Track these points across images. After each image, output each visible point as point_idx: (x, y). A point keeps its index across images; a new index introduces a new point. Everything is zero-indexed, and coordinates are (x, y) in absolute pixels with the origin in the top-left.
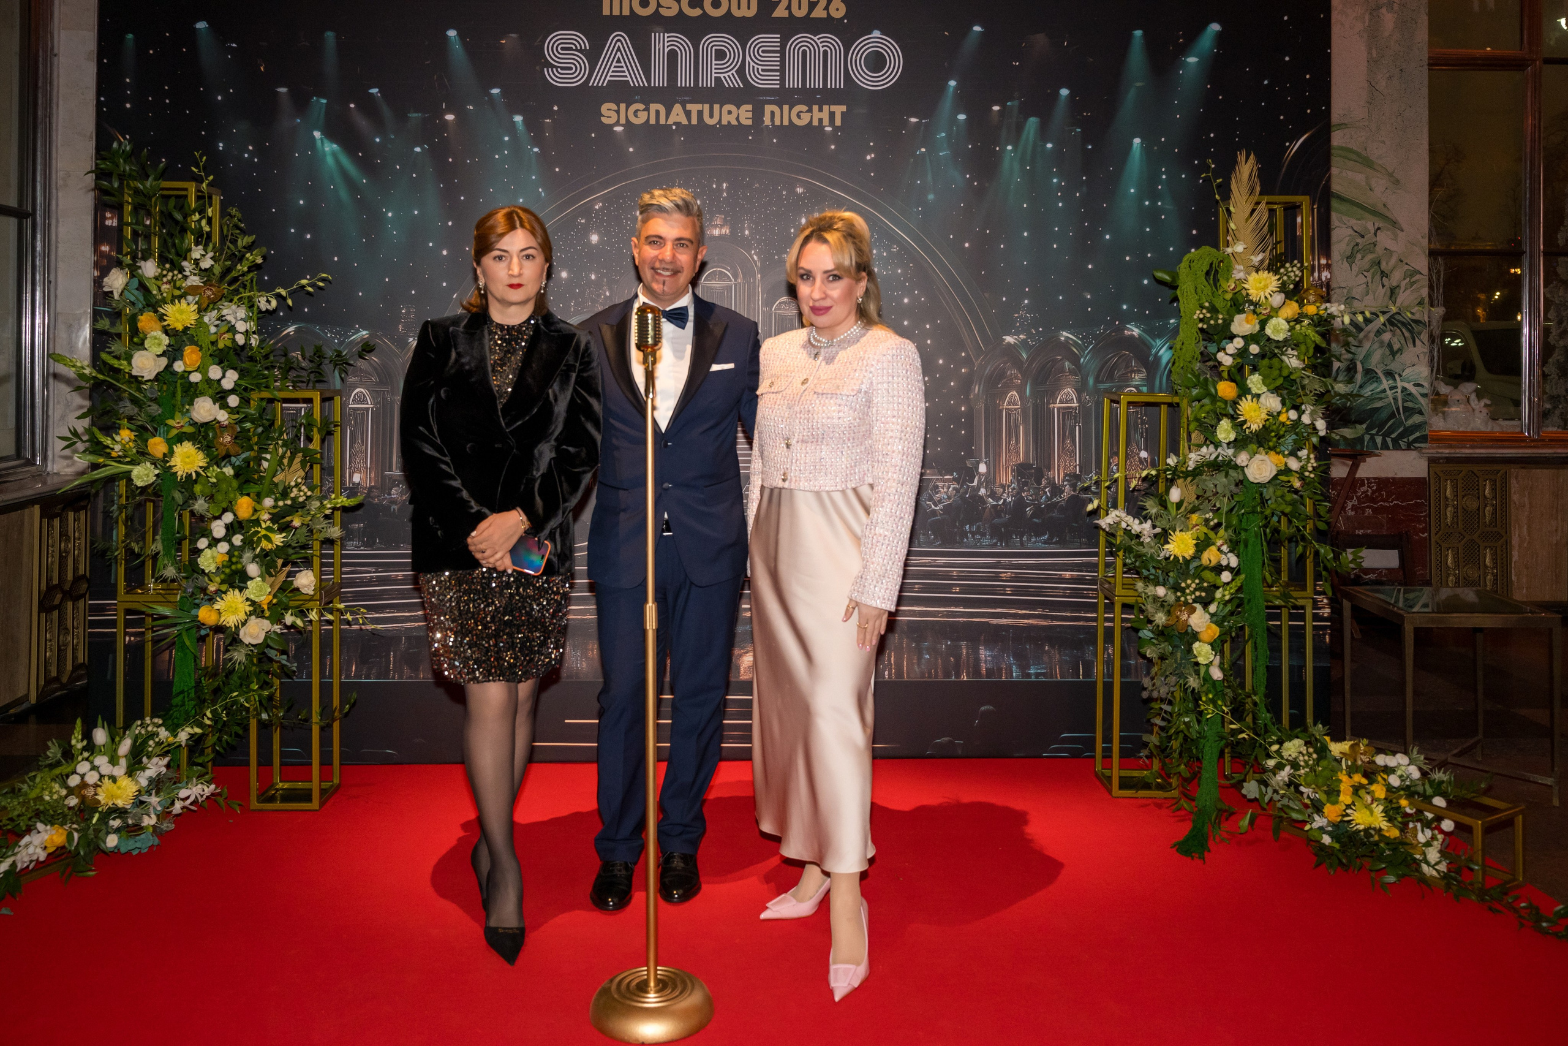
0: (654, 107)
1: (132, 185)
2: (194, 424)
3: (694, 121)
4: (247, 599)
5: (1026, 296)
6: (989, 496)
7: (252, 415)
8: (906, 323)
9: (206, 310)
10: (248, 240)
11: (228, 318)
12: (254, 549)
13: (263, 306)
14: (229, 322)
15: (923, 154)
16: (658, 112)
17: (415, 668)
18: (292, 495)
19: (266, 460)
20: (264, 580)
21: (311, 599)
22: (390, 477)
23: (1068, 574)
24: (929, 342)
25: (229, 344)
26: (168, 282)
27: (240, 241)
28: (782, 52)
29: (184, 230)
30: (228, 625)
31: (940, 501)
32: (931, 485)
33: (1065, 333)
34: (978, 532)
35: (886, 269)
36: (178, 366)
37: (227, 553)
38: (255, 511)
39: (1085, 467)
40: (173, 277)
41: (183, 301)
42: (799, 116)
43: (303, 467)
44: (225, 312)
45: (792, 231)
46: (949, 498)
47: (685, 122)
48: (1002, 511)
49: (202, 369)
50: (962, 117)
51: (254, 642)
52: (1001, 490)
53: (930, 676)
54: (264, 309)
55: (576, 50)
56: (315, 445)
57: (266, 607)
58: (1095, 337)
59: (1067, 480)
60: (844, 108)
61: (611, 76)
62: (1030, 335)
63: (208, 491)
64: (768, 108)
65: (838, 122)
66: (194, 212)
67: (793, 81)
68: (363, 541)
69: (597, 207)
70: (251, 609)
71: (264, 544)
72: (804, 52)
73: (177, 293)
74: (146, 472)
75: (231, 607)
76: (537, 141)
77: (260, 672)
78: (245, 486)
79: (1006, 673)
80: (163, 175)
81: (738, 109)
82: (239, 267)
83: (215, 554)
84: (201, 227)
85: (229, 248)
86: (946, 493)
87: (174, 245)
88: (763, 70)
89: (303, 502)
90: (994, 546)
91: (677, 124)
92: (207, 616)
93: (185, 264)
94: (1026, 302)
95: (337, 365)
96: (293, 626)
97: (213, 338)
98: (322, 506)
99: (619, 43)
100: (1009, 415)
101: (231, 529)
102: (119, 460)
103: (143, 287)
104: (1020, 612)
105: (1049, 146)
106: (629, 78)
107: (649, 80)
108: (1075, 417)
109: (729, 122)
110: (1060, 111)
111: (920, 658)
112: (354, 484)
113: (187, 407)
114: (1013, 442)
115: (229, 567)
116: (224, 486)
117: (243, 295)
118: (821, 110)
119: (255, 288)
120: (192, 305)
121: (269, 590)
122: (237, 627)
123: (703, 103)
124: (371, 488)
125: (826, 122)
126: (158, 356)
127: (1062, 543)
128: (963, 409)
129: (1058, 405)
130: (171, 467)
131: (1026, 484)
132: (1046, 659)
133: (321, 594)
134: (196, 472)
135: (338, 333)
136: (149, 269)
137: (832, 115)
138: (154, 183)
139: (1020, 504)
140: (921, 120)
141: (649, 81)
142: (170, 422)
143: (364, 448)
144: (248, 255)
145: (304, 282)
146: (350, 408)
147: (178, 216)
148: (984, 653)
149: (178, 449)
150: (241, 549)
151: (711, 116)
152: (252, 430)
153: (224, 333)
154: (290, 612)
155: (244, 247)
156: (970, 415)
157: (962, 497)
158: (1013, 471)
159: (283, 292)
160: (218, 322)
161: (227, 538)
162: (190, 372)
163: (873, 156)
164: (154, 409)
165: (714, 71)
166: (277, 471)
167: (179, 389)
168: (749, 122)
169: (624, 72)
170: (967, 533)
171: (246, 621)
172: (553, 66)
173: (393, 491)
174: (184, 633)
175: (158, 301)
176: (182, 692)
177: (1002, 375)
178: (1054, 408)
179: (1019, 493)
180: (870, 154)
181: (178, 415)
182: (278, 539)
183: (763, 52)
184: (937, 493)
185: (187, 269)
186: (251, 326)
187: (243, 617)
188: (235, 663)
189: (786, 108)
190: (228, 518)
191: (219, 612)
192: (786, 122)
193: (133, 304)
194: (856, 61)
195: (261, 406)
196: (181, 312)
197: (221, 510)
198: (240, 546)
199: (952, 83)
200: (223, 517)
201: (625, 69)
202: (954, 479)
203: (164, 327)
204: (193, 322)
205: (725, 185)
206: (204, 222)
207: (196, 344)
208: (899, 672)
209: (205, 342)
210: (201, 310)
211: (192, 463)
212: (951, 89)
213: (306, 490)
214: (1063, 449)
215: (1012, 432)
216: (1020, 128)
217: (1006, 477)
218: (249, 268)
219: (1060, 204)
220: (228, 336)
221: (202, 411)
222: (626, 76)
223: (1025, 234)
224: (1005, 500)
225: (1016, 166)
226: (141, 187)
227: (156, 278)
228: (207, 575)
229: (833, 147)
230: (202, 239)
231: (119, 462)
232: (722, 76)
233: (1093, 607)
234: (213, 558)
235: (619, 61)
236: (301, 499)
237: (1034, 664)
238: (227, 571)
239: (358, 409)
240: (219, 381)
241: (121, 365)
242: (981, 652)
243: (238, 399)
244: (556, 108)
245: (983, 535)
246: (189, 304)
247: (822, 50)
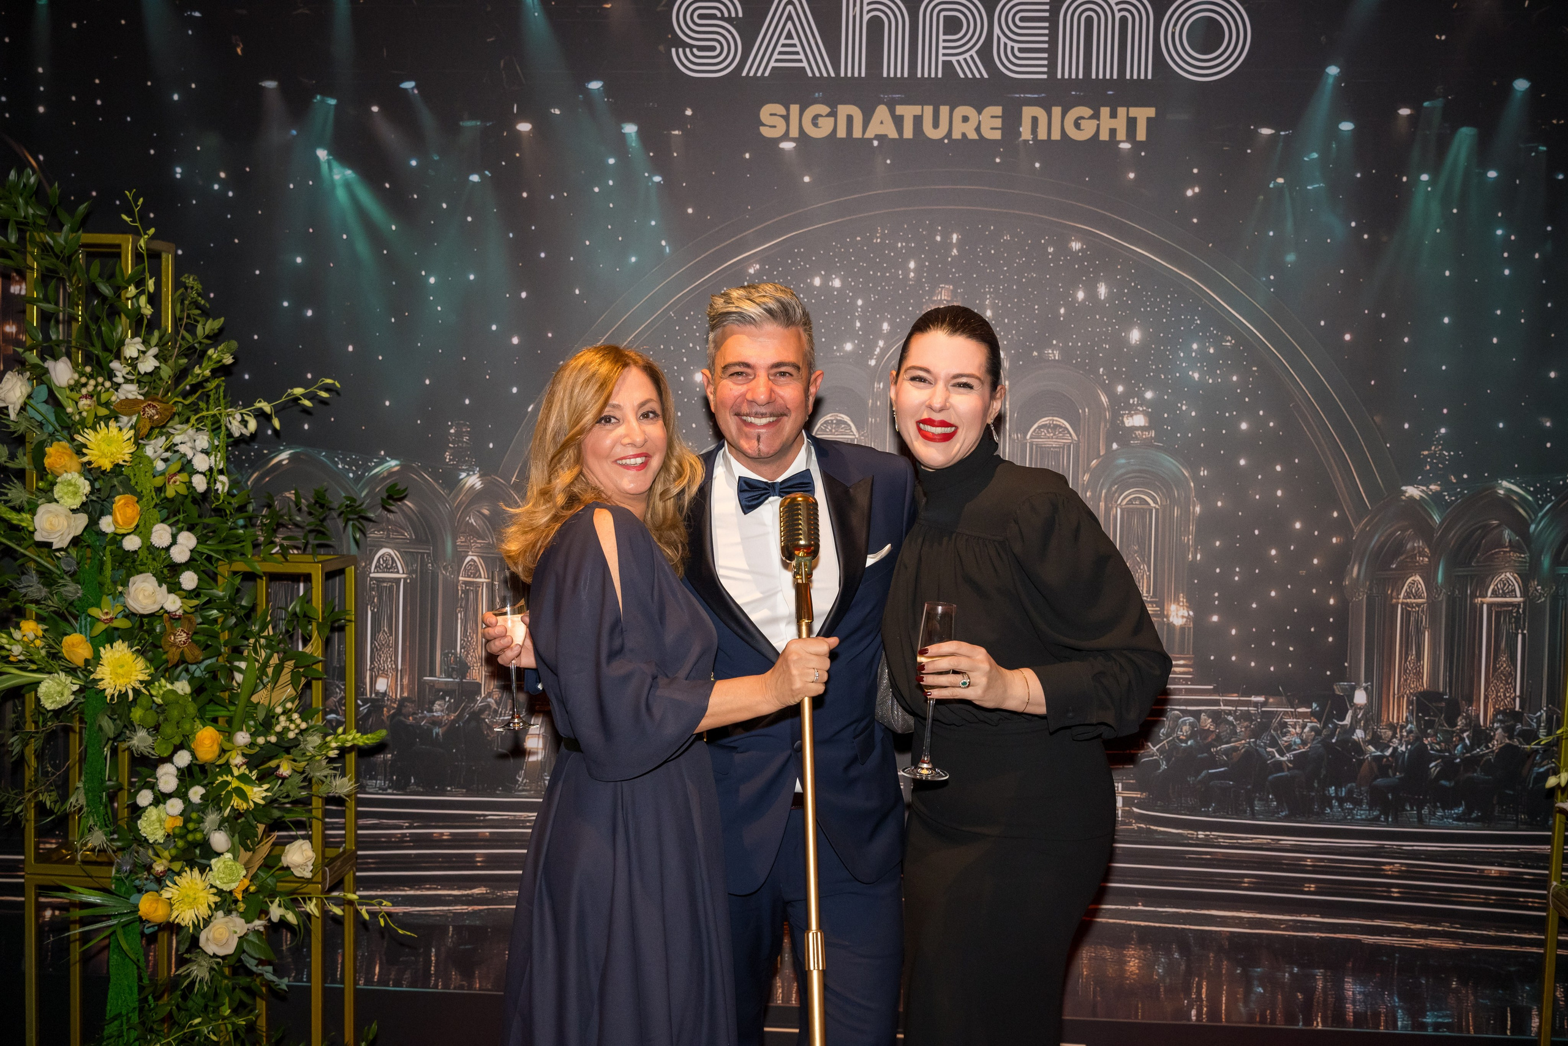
0: (844, 110)
1: (38, 240)
2: (130, 615)
3: (908, 133)
4: (212, 886)
5: (1443, 421)
6: (1370, 742)
7: (221, 598)
8: (1242, 462)
9: (148, 436)
10: (212, 325)
11: (182, 449)
12: (220, 810)
13: (236, 429)
14: (185, 455)
15: (1279, 189)
16: (850, 119)
17: (467, 974)
18: (278, 728)
19: (240, 670)
20: (236, 858)
21: (309, 881)
22: (432, 685)
23: (1494, 870)
24: (1279, 493)
25: (183, 490)
26: (90, 396)
27: (200, 327)
28: (1053, 20)
29: (115, 313)
30: (183, 924)
31: (1289, 748)
32: (1275, 722)
33: (1505, 484)
34: (1349, 798)
35: (1212, 374)
36: (106, 524)
37: (181, 815)
38: (223, 751)
39: (1529, 700)
40: (96, 386)
41: (112, 423)
42: (1077, 125)
43: (294, 682)
44: (177, 439)
45: (1062, 311)
46: (1304, 743)
47: (893, 134)
48: (1390, 766)
49: (142, 530)
50: (1346, 126)
51: (222, 952)
52: (1390, 733)
53: (1263, 1020)
54: (237, 435)
55: (723, 18)
56: (314, 649)
57: (240, 897)
58: (1556, 490)
59: (1500, 721)
60: (1151, 112)
61: (777, 61)
62: (1447, 485)
63: (151, 719)
64: (1028, 112)
65: (1141, 135)
66: (129, 283)
67: (1070, 68)
68: (391, 780)
69: (752, 271)
70: (217, 899)
71: (236, 801)
72: (1089, 20)
73: (103, 412)
74: (59, 689)
75: (188, 896)
76: (660, 164)
77: (234, 989)
78: (208, 708)
79: (1386, 1022)
80: (84, 225)
81: (980, 113)
82: (197, 370)
83: (163, 816)
84: (139, 307)
85: (183, 338)
86: (1300, 735)
87: (100, 333)
88: (1021, 50)
89: (295, 739)
90: (1375, 820)
91: (881, 138)
92: (152, 910)
93: (115, 365)
94: (1443, 431)
95: (348, 520)
96: (283, 923)
97: (159, 481)
98: (324, 745)
99: (790, 7)
100: (1407, 615)
101: (188, 776)
102: (21, 665)
103: (53, 399)
104: (1413, 926)
105: (1492, 174)
106: (805, 64)
107: (836, 66)
108: (1517, 619)
109: (964, 135)
110: (1513, 115)
111: (1248, 991)
112: (377, 693)
113: (120, 589)
114: (1412, 657)
115: (182, 837)
116: (175, 713)
117: (205, 413)
118: (1113, 115)
119: (222, 402)
120: (125, 430)
121: (244, 872)
122: (196, 927)
123: (923, 103)
124: (403, 700)
125: (1121, 135)
126: (74, 511)
127: (1486, 820)
128: (1332, 602)
129: (1488, 600)
130: (95, 681)
131: (1430, 724)
132: (1452, 1000)
133: (324, 873)
134: (134, 689)
135: (353, 463)
136: (62, 372)
137: (1132, 123)
138: (72, 236)
139: (1420, 756)
140: (1278, 131)
141: (836, 68)
142: (94, 612)
143: (392, 639)
144: (211, 352)
145: (298, 391)
146: (372, 579)
147: (105, 289)
148: (1351, 988)
149: (106, 653)
150: (202, 808)
151: (936, 125)
152: (220, 620)
153: (175, 474)
154: (277, 900)
155: (208, 337)
156: (1343, 612)
157: (1326, 743)
158: (1410, 702)
159: (267, 407)
160: (168, 454)
161: (181, 793)
162: (124, 535)
163: (1197, 190)
164: (72, 590)
165: (941, 51)
166: (256, 685)
167: (108, 558)
168: (997, 135)
169: (797, 53)
170: (1333, 798)
171: (210, 917)
172: (685, 45)
173: (436, 707)
174: (120, 932)
175: (74, 424)
176: (120, 1015)
177: (1397, 549)
178: (1482, 604)
179: (1418, 739)
180: (1192, 188)
181: (106, 600)
182: (257, 794)
183: (1022, 19)
184: (1285, 735)
185: (118, 373)
186: (217, 461)
187: (204, 911)
188: (193, 983)
189: (1057, 111)
190: (183, 759)
191: (170, 903)
192: (1056, 135)
193: (41, 425)
194: (1173, 34)
195: (233, 585)
196: (109, 441)
197: (171, 749)
198: (200, 804)
199: (1333, 70)
200: (176, 758)
201: (799, 49)
202: (1313, 714)
203: (84, 464)
204: (127, 458)
205: (955, 237)
206: (143, 300)
207: (133, 492)
208: (1214, 1013)
209: (147, 485)
210: (140, 439)
211: (127, 675)
212: (1331, 81)
213: (299, 721)
214: (1495, 669)
215: (1411, 640)
216: (1443, 144)
217: (1398, 712)
218: (213, 371)
219: (1507, 272)
220: (183, 477)
221: (141, 597)
222: (800, 61)
223: (1446, 320)
224: (1395, 749)
225: (1435, 207)
226: (51, 242)
227: (72, 389)
228: (151, 846)
229: (1132, 176)
230: (143, 326)
231: (21, 669)
232: (954, 59)
233: (1539, 924)
234: (161, 821)
235: (789, 36)
236: (291, 735)
237: (1432, 1009)
238: (180, 843)
239: (384, 580)
240: (168, 549)
241: (22, 520)
242: (1347, 986)
243: (195, 577)
244: (689, 112)
245: (1357, 803)
246: (120, 429)
247: (1118, 16)
